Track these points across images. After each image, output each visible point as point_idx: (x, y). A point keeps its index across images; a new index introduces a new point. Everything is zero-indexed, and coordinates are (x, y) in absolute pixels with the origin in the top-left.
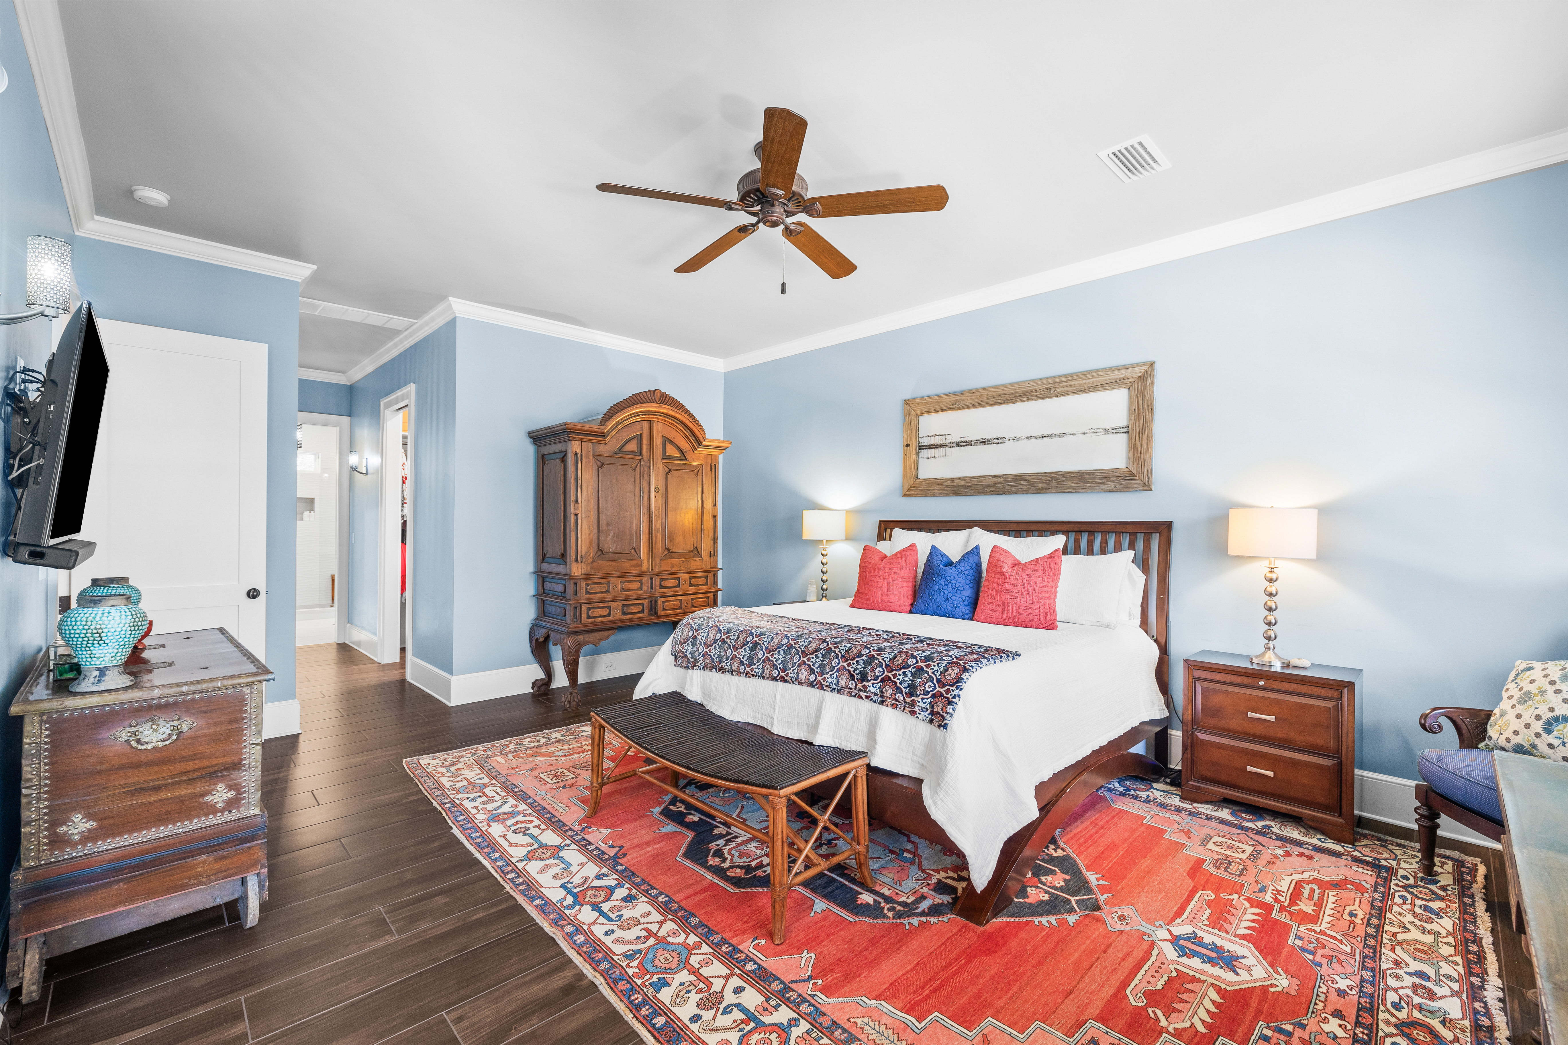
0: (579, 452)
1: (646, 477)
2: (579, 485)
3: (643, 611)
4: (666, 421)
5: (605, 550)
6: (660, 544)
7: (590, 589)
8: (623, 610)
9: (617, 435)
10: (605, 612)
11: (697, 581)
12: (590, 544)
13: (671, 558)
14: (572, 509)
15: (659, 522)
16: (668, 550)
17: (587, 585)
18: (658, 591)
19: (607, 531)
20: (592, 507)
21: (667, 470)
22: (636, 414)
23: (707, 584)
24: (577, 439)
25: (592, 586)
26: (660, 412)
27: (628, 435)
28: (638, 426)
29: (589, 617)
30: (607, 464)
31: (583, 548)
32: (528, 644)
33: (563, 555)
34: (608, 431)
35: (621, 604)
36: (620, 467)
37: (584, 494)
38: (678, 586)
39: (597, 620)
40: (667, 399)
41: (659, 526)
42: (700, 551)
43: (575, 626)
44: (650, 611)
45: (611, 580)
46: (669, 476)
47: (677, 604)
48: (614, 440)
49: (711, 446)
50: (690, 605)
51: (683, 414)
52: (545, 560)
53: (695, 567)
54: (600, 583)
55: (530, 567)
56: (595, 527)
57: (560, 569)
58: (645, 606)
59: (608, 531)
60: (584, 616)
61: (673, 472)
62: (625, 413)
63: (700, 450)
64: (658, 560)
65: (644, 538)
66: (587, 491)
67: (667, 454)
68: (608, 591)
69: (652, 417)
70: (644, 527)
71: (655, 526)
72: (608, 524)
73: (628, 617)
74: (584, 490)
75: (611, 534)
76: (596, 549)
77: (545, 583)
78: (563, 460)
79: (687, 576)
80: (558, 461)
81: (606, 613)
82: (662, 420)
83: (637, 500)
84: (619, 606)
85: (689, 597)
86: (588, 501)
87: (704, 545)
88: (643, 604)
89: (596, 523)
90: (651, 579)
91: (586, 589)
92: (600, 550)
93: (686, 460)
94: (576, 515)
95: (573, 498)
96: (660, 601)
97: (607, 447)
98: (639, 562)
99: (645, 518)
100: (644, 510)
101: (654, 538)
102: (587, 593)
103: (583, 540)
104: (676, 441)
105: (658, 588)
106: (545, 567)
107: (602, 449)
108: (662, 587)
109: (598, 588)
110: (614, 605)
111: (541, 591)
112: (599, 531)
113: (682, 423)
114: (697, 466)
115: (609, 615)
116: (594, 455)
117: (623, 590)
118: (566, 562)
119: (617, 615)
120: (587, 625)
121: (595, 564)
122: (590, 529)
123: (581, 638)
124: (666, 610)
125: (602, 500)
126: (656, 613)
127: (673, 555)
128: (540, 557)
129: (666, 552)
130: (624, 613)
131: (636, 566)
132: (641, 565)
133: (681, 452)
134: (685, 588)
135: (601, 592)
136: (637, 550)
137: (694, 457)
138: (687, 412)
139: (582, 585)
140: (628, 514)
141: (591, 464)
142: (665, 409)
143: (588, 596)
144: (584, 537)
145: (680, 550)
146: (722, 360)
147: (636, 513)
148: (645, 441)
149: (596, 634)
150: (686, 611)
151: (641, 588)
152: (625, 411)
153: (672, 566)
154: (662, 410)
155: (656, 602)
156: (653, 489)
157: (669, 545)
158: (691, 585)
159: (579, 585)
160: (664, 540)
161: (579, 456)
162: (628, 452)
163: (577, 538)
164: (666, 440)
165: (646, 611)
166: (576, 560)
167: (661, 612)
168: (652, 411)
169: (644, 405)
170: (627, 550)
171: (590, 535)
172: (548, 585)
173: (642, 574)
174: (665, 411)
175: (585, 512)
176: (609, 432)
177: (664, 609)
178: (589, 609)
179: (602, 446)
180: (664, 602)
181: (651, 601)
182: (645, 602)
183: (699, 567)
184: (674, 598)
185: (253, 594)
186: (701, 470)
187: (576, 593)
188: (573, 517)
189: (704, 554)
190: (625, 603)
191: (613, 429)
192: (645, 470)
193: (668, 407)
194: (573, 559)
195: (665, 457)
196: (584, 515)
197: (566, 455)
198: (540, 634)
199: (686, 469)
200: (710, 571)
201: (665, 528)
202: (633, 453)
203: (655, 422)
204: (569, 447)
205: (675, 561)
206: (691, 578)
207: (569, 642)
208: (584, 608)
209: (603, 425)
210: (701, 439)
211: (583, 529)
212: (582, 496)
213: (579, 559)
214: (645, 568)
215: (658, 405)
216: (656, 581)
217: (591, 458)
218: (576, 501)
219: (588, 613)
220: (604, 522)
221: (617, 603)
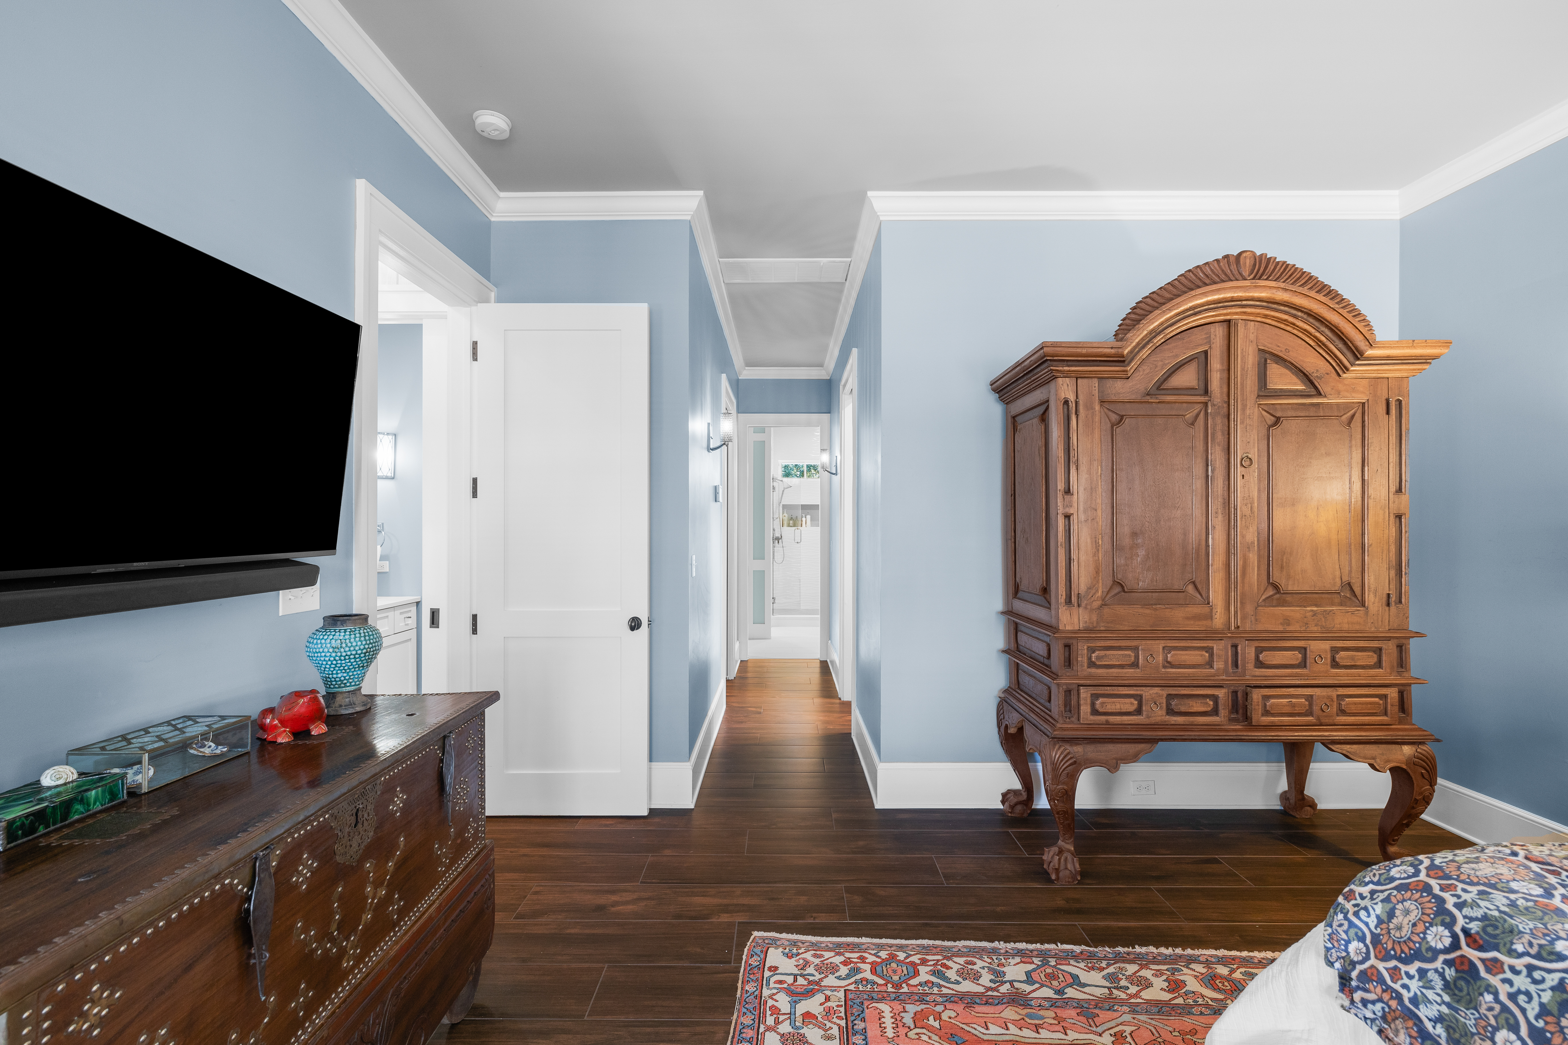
0: (1072, 397)
1: (1220, 437)
2: (1073, 460)
3: (1215, 712)
4: (1266, 316)
5: (1129, 584)
6: (1254, 576)
7: (1098, 658)
8: (1168, 705)
9: (1152, 358)
10: (1130, 705)
11: (1352, 658)
12: (1097, 572)
13: (1282, 603)
14: (1059, 505)
15: (1253, 529)
16: (1276, 587)
17: (1092, 650)
18: (1253, 673)
19: (1131, 548)
20: (1099, 501)
21: (1270, 420)
22: (1195, 311)
23: (1379, 664)
24: (1067, 375)
25: (1102, 653)
26: (1252, 299)
27: (1177, 356)
28: (1198, 336)
29: (1095, 712)
30: (1131, 416)
31: (1082, 579)
32: (996, 730)
33: (1045, 590)
34: (1131, 352)
35: (1164, 692)
36: (1160, 421)
37: (1084, 476)
38: (1303, 664)
39: (1112, 719)
40: (1271, 267)
41: (1251, 536)
42: (1357, 590)
43: (1065, 727)
44: (1231, 712)
45: (1142, 645)
46: (1275, 432)
47: (1301, 705)
48: (1146, 368)
49: (1388, 358)
50: (1334, 709)
51: (1312, 294)
52: (1020, 594)
53: (1346, 627)
54: (1120, 648)
55: (998, 603)
56: (1107, 539)
57: (1039, 613)
58: (1221, 702)
59: (1134, 546)
60: (1085, 709)
61: (1285, 423)
62: (1170, 310)
63: (1358, 370)
64: (1249, 608)
65: (1217, 561)
66: (1089, 472)
67: (1271, 386)
68: (1135, 665)
69: (1233, 313)
70: (1217, 539)
71: (1243, 536)
72: (1134, 534)
73: (1180, 720)
74: (1083, 468)
75: (1142, 552)
76: (1109, 582)
77: (1019, 634)
78: (1044, 418)
79: (1326, 646)
80: (1036, 421)
81: (1132, 708)
82: (1258, 315)
83: (1199, 484)
84: (1160, 696)
85: (1334, 693)
86: (1092, 490)
87: (1370, 579)
88: (1215, 698)
89: (1108, 531)
90: (1235, 646)
91: (1090, 658)
92: (1117, 583)
93: (1319, 394)
94: (1068, 517)
95: (1061, 486)
96: (1256, 695)
97: (1129, 384)
98: (1205, 610)
99: (1218, 522)
100: (1216, 505)
101: (1240, 563)
102: (1091, 664)
103: (1082, 564)
104: (1292, 356)
105: (1250, 666)
106: (1019, 606)
107: (1120, 389)
108: (1259, 664)
109: (1115, 657)
110: (1148, 693)
111: (1013, 646)
112: (1115, 547)
113: (1310, 314)
114: (1347, 406)
115: (1139, 711)
116: (1102, 402)
117: (1171, 665)
118: (1049, 603)
119: (1158, 714)
120: (1091, 727)
121: (1106, 610)
122: (1096, 543)
123: (1078, 750)
124: (1273, 715)
125: (1122, 487)
126: (1247, 718)
127: (1289, 598)
128: (1012, 589)
129: (1271, 592)
130: (1170, 711)
131: (1197, 617)
132: (1210, 616)
133: (1307, 378)
134: (1321, 670)
135: (1121, 666)
136: (1200, 587)
137: (1340, 387)
138: (1323, 289)
139: (1082, 649)
140: (1179, 513)
141: (1097, 419)
142: (1265, 290)
143: (1093, 670)
144: (1083, 558)
145: (1306, 588)
146: (1396, 192)
147: (1198, 512)
148: (1216, 364)
149: (1110, 747)
150: (1324, 720)
151: (1210, 664)
152: (1168, 305)
153: (1287, 621)
154: (1256, 294)
155: (1246, 695)
156: (1236, 460)
157: (1276, 576)
158: (1335, 664)
159: (1074, 648)
160: (1264, 567)
161: (1072, 406)
162: (1177, 391)
163: (1069, 561)
164: (1266, 357)
165: (1223, 712)
166: (1069, 601)
167: (1258, 717)
168: (1232, 300)
169: (1214, 287)
170: (1177, 586)
171: (1095, 554)
172: (1023, 639)
173: (1213, 635)
174: (1263, 294)
175: (1085, 511)
176: (1134, 353)
177: (1266, 713)
178: (1095, 697)
179: (1119, 384)
180: (1266, 698)
181: (1235, 693)
182: (1221, 693)
183: (1357, 627)
184: (1292, 691)
185: (635, 624)
186: (1358, 416)
187: (1069, 662)
188: (1061, 522)
189: (1370, 598)
190: (1173, 691)
191: (1142, 346)
192: (1217, 423)
193: (1273, 284)
194: (1062, 599)
195: (1264, 390)
196: (1082, 517)
197: (1047, 408)
198: (1013, 719)
199: (1319, 414)
200: (1389, 639)
201: (1267, 541)
202: (1189, 391)
203: (1241, 325)
204: (1053, 391)
205: (1293, 612)
206: (1335, 650)
207: (1056, 754)
208: (1085, 693)
209: (1121, 340)
210: (1361, 344)
211: (1082, 545)
212: (1080, 481)
213: (1074, 599)
214: (1219, 621)
215: (1247, 283)
216: (1248, 652)
217: (1097, 407)
218: (1068, 491)
219: (1093, 705)
220: (1125, 529)
221: (1156, 690)
